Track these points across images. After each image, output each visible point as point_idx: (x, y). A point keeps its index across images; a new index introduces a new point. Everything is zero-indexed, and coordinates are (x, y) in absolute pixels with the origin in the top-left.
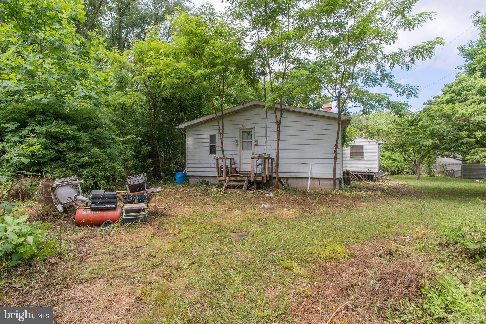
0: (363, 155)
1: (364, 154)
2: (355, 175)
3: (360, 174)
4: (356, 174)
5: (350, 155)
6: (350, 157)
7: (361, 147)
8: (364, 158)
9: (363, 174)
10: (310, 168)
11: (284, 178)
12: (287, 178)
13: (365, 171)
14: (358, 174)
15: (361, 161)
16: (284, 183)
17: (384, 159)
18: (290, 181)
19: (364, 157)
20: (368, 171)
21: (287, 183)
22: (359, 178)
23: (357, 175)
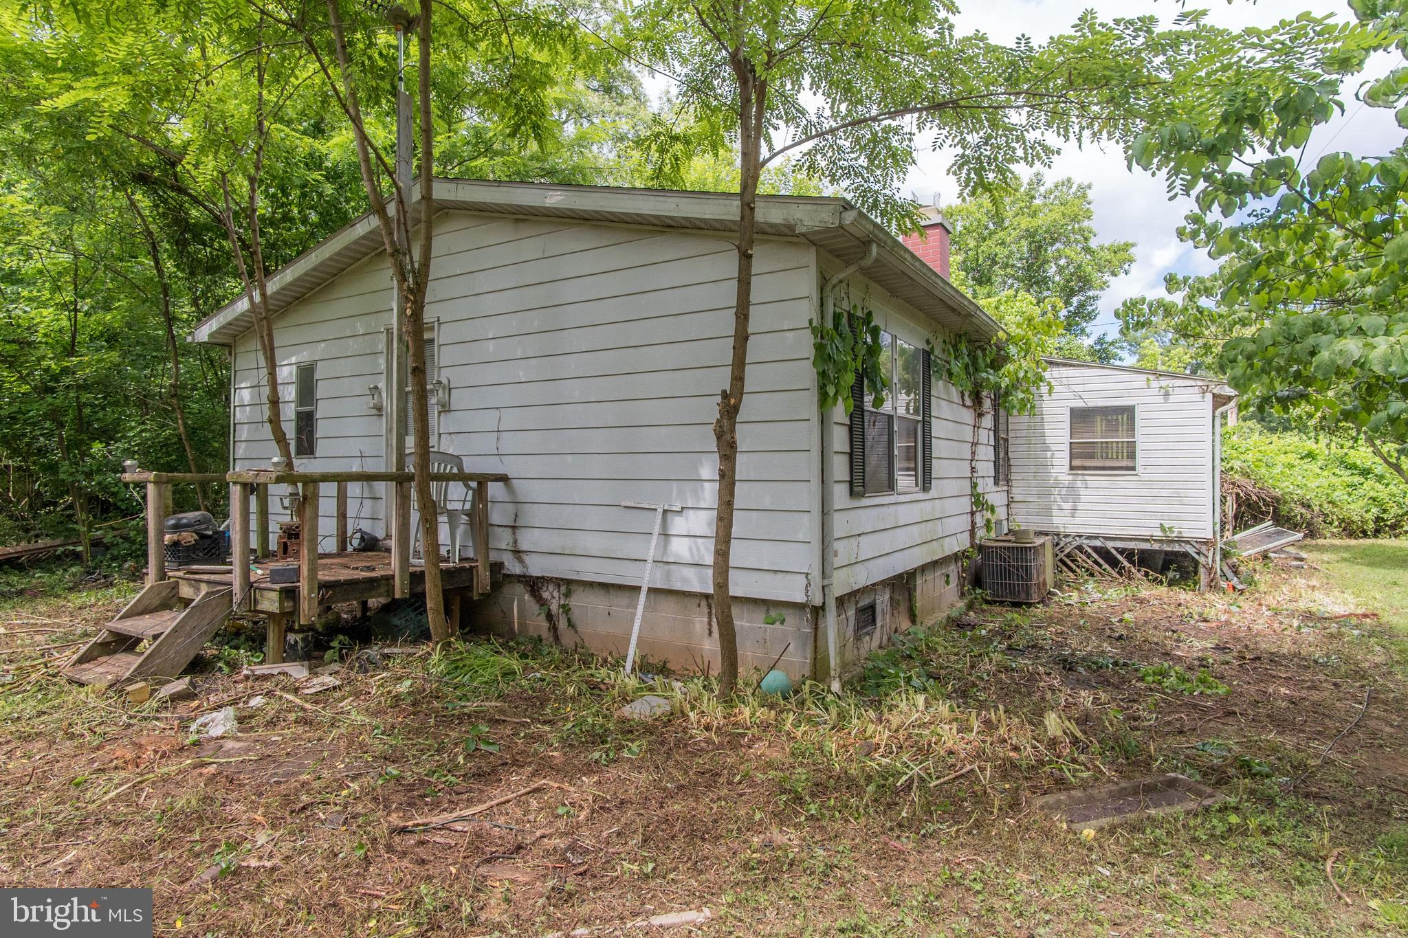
0: (1132, 456)
1: (1139, 447)
2: (1095, 549)
3: (1119, 544)
4: (1098, 543)
5: (1066, 455)
6: (1066, 462)
7: (1123, 416)
8: (1139, 469)
9: (1131, 545)
10: (657, 529)
11: (558, 582)
12: (568, 585)
13: (1145, 533)
14: (1110, 545)
15: (1123, 481)
16: (554, 607)
17: (1314, 467)
18: (581, 602)
19: (1139, 462)
20: (1158, 533)
21: (566, 609)
22: (1113, 563)
23: (1104, 553)
